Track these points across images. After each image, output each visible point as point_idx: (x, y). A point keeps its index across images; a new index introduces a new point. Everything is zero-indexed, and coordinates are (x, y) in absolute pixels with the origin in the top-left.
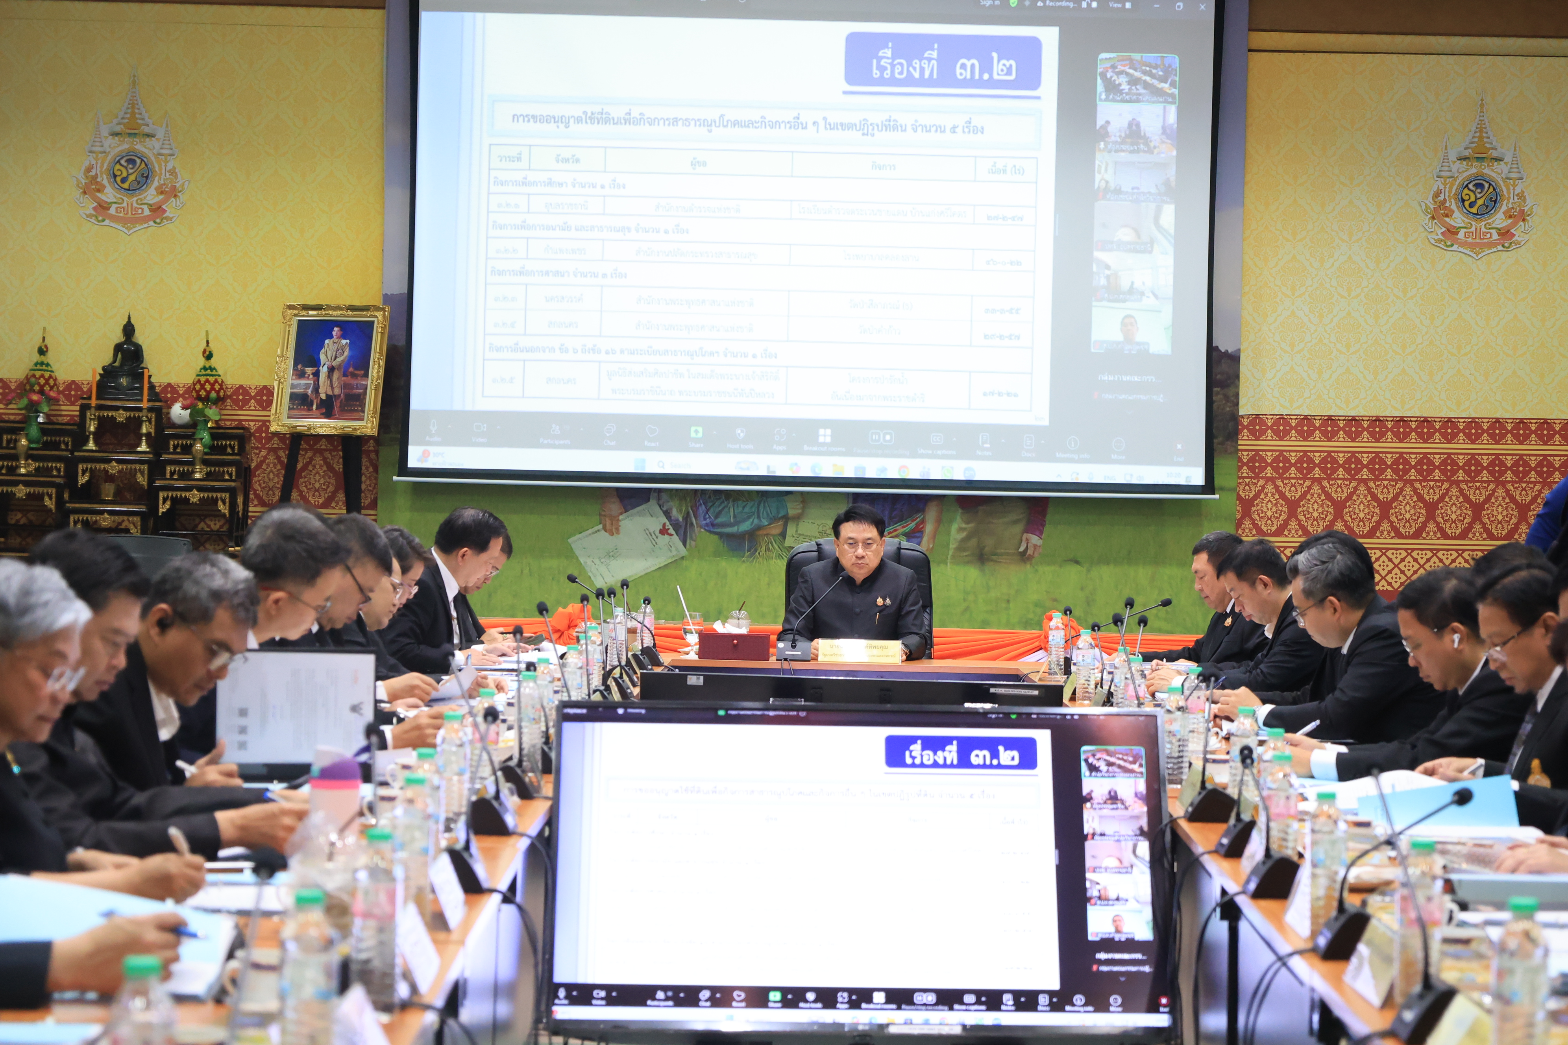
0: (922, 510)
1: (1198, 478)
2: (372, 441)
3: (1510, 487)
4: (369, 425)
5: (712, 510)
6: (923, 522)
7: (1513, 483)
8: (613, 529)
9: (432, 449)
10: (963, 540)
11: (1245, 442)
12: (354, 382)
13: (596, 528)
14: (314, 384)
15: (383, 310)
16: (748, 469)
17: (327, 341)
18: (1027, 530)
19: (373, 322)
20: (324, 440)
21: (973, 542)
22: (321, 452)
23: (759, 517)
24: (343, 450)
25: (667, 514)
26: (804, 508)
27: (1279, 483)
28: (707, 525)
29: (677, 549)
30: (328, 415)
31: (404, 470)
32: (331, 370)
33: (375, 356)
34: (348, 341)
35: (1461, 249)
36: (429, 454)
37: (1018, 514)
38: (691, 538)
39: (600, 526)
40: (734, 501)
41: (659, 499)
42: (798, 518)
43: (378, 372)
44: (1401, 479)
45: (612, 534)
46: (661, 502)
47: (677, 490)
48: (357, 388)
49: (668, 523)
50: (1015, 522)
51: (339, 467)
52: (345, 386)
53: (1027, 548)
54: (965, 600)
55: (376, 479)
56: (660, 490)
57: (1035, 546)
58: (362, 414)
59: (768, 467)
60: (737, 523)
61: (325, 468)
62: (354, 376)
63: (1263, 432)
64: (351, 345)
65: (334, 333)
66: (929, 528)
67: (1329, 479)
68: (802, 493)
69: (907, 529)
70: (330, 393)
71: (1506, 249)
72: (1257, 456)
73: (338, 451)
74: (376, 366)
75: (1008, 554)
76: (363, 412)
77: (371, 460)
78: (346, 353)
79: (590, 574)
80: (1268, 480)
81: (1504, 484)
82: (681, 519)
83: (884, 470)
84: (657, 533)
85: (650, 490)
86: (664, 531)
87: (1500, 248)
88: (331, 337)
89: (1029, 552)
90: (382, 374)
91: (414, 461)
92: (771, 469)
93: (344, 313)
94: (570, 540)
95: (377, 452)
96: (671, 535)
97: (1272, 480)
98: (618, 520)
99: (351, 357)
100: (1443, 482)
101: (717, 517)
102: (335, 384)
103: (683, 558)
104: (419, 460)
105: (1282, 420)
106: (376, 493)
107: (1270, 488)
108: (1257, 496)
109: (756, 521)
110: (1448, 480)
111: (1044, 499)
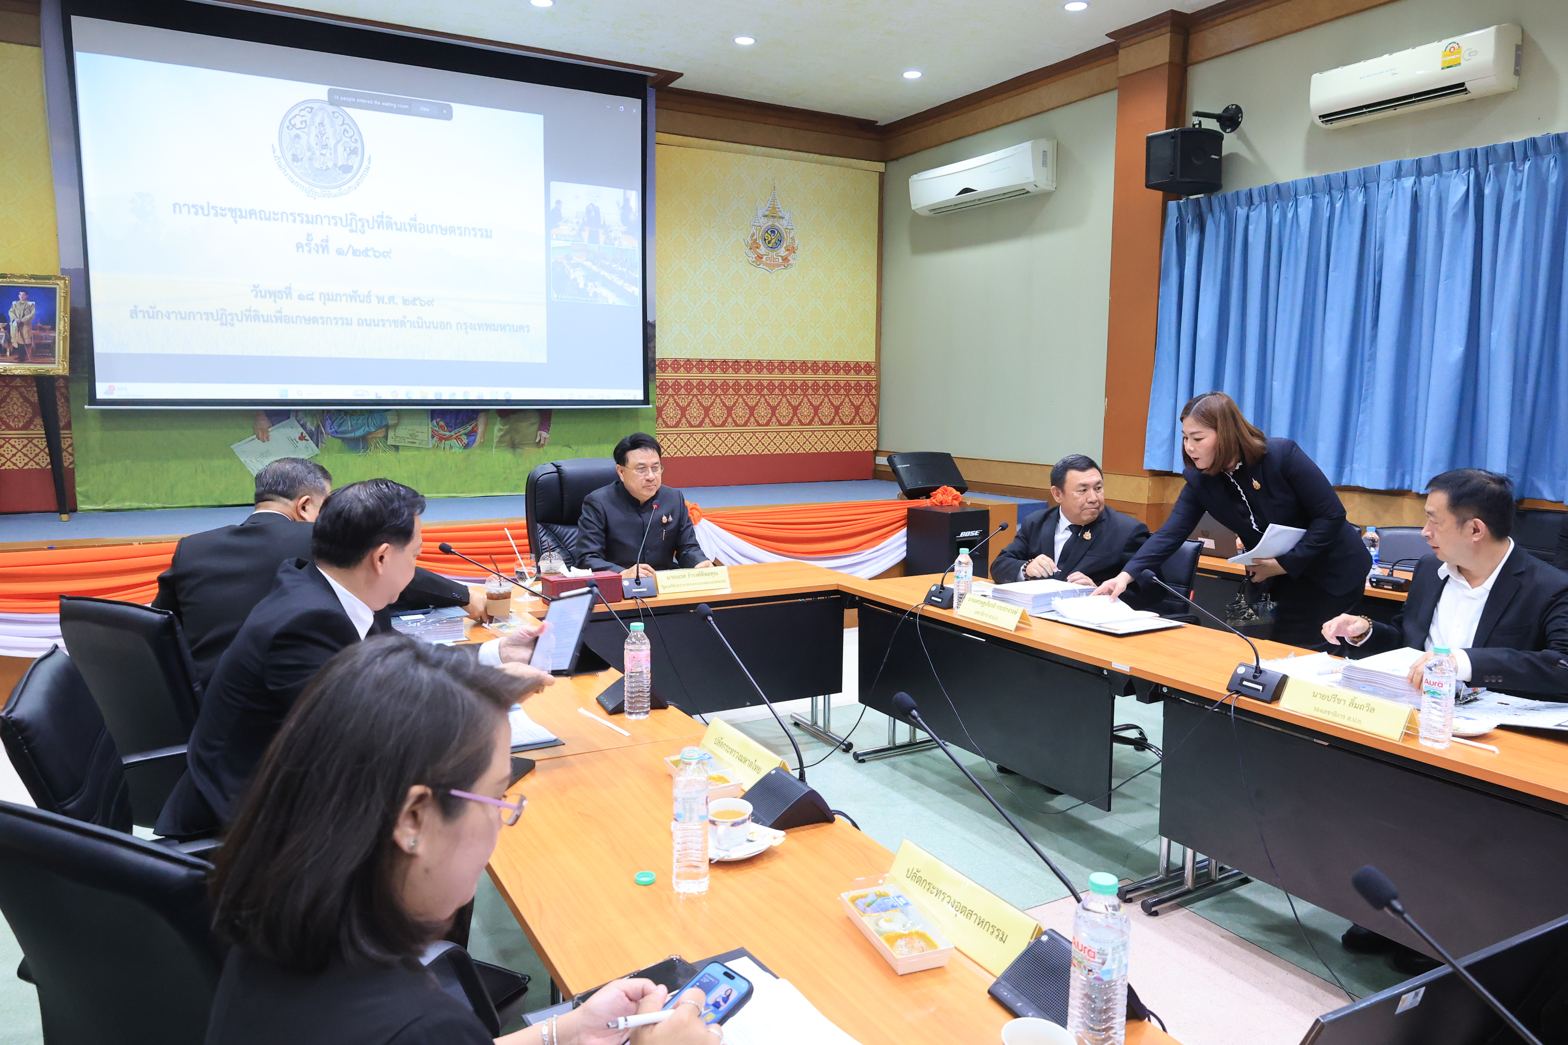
0: (476, 419)
1: (640, 396)
2: (61, 379)
3: (788, 397)
4: (61, 367)
5: (335, 422)
6: (476, 426)
7: (790, 395)
8: (264, 437)
9: (117, 385)
10: (501, 436)
11: (659, 374)
12: (43, 334)
13: (251, 438)
14: (6, 336)
15: (64, 279)
16: (362, 395)
17: (14, 303)
18: (540, 429)
19: (56, 288)
20: (18, 379)
21: (508, 438)
22: (16, 388)
23: (368, 426)
24: (37, 386)
25: (303, 426)
26: (399, 419)
27: (676, 397)
28: (333, 432)
29: (312, 450)
30: (22, 359)
31: (93, 400)
32: (20, 325)
33: (59, 314)
34: (34, 303)
35: (764, 267)
36: (114, 389)
37: (535, 419)
38: (322, 442)
39: (255, 436)
40: (350, 416)
41: (296, 416)
42: (395, 426)
43: (64, 327)
44: (737, 394)
45: (264, 442)
46: (298, 418)
47: (309, 410)
48: (46, 339)
49: (304, 432)
50: (533, 424)
51: (35, 398)
52: (35, 337)
53: (540, 440)
54: (504, 473)
55: (68, 407)
56: (297, 411)
57: (545, 438)
58: (53, 359)
59: (376, 394)
60: (353, 431)
61: (21, 400)
62: (41, 329)
63: (666, 369)
64: (37, 306)
65: (20, 296)
66: (480, 430)
67: (701, 395)
68: (397, 410)
69: (466, 431)
70: (22, 343)
71: (786, 268)
72: (664, 383)
73: (33, 387)
74: (62, 322)
75: (529, 444)
76: (54, 357)
77: (62, 394)
78: (33, 312)
79: (249, 469)
80: (670, 395)
81: (785, 396)
82: (313, 429)
83: (454, 394)
84: (297, 439)
85: (290, 410)
86: (302, 438)
87: (783, 267)
88: (18, 299)
89: (542, 442)
90: (68, 328)
91: (102, 394)
92: (378, 395)
93: (28, 280)
94: (232, 447)
95: (67, 388)
96: (307, 440)
97: (672, 396)
98: (268, 432)
99: (37, 316)
100: (757, 395)
101: (340, 426)
102: (26, 335)
103: (317, 455)
104: (106, 393)
105: (676, 361)
106: (70, 418)
107: (671, 400)
108: (665, 405)
109: (367, 429)
110: (760, 394)
111: (551, 410)
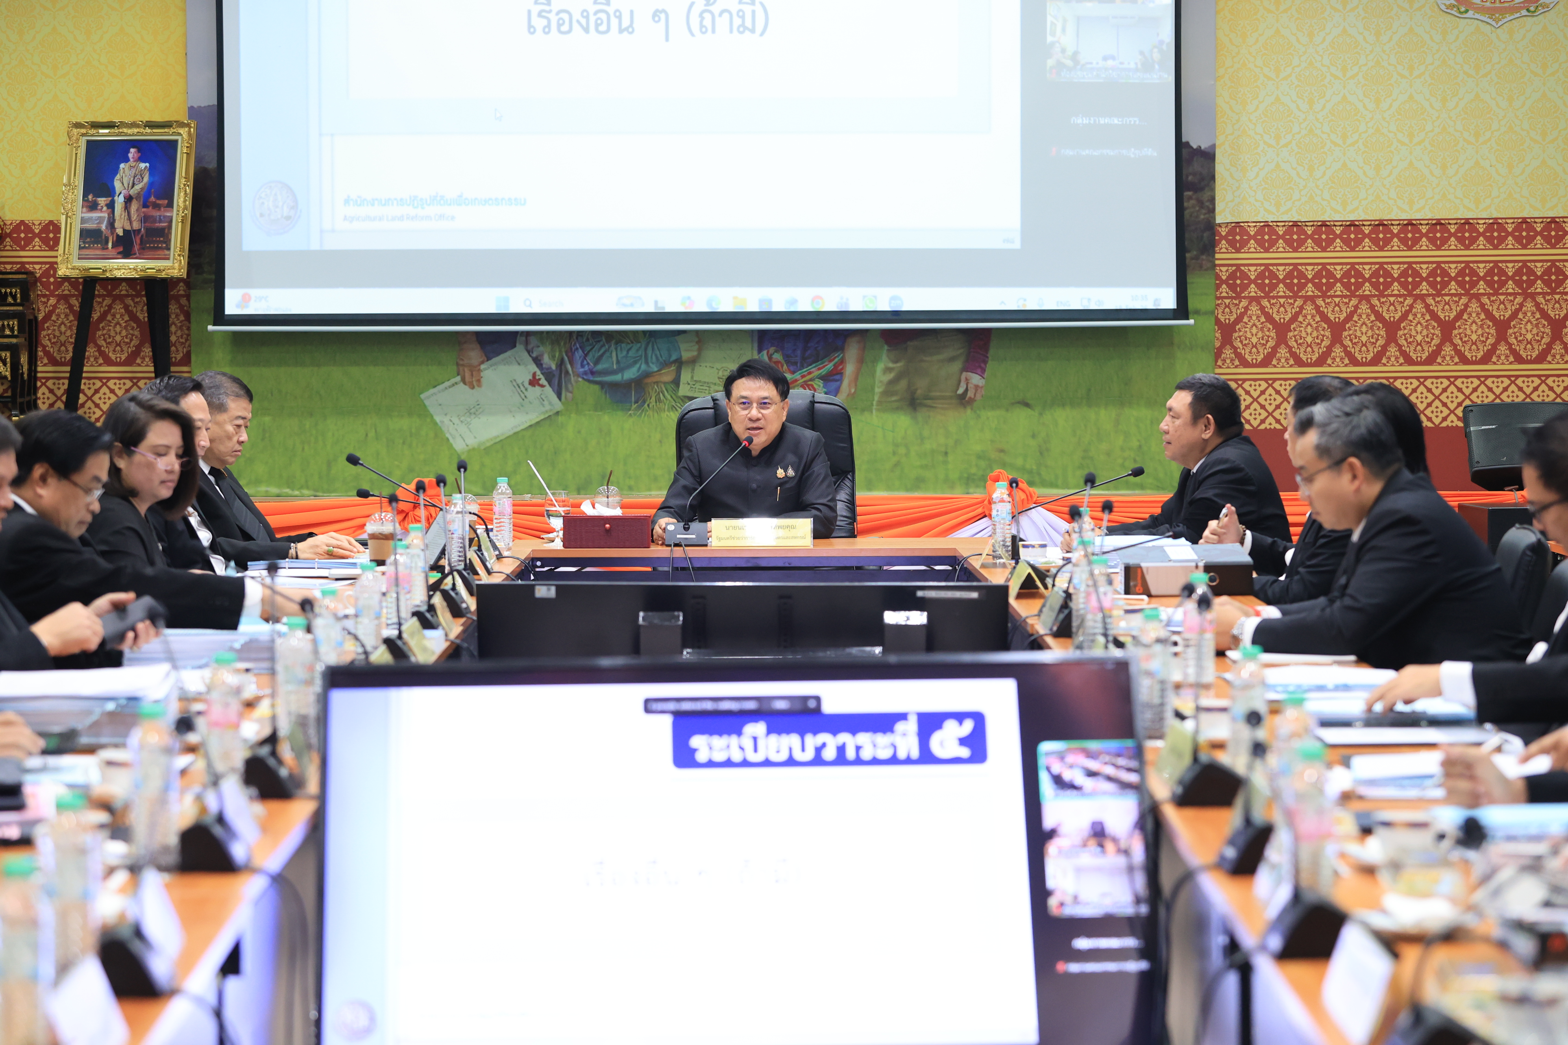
0: (842, 349)
1: (1168, 300)
2: (181, 284)
3: (1540, 299)
4: (176, 265)
5: (591, 354)
6: (842, 362)
7: (1544, 294)
8: (473, 380)
9: (254, 292)
10: (891, 382)
11: (1224, 255)
12: (156, 213)
13: (453, 381)
14: (109, 218)
15: (188, 125)
16: (632, 305)
17: (122, 166)
18: (966, 369)
19: (176, 141)
20: (124, 284)
21: (903, 384)
22: (121, 298)
23: (647, 363)
24: (147, 295)
25: (537, 361)
26: (700, 350)
27: (1265, 303)
28: (585, 373)
29: (550, 403)
30: (127, 254)
31: (220, 317)
32: (129, 200)
33: (180, 182)
34: (148, 165)
35: (1477, 16)
36: (250, 298)
37: (956, 350)
38: (567, 390)
39: (458, 378)
40: (616, 343)
41: (527, 343)
42: (693, 361)
43: (185, 201)
44: (1410, 294)
45: (473, 388)
46: (530, 347)
47: (548, 332)
48: (160, 221)
49: (538, 372)
50: (952, 359)
51: (143, 316)
52: (145, 219)
53: (967, 390)
54: (894, 453)
55: (189, 329)
56: (528, 334)
57: (977, 387)
58: (167, 252)
59: (656, 302)
60: (620, 370)
61: (126, 318)
62: (156, 206)
63: (1244, 243)
64: (151, 170)
65: (130, 155)
66: (850, 369)
67: (1324, 296)
68: (697, 332)
69: (823, 371)
70: (128, 228)
71: (1532, 13)
72: (1238, 272)
73: (142, 296)
74: (182, 194)
75: (943, 398)
76: (169, 249)
77: (181, 307)
78: (146, 179)
79: (448, 435)
80: (1252, 299)
82: (554, 367)
83: (794, 302)
84: (526, 384)
85: (516, 333)
86: (534, 382)
87: (1524, 12)
88: (127, 160)
89: (970, 394)
90: (189, 203)
91: (231, 308)
92: (660, 305)
93: (142, 130)
94: (422, 396)
95: (188, 297)
96: (542, 386)
97: (1257, 299)
98: (479, 371)
99: (151, 185)
100: (1460, 295)
101: (597, 362)
102: (134, 217)
103: (557, 413)
104: (238, 306)
105: (1267, 227)
106: (190, 346)
107: (1254, 309)
108: (1239, 319)
109: (644, 367)
110: (1467, 293)
111: (989, 330)
